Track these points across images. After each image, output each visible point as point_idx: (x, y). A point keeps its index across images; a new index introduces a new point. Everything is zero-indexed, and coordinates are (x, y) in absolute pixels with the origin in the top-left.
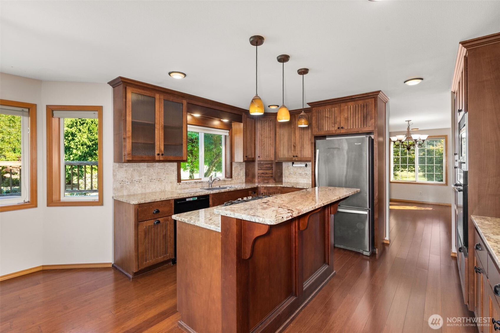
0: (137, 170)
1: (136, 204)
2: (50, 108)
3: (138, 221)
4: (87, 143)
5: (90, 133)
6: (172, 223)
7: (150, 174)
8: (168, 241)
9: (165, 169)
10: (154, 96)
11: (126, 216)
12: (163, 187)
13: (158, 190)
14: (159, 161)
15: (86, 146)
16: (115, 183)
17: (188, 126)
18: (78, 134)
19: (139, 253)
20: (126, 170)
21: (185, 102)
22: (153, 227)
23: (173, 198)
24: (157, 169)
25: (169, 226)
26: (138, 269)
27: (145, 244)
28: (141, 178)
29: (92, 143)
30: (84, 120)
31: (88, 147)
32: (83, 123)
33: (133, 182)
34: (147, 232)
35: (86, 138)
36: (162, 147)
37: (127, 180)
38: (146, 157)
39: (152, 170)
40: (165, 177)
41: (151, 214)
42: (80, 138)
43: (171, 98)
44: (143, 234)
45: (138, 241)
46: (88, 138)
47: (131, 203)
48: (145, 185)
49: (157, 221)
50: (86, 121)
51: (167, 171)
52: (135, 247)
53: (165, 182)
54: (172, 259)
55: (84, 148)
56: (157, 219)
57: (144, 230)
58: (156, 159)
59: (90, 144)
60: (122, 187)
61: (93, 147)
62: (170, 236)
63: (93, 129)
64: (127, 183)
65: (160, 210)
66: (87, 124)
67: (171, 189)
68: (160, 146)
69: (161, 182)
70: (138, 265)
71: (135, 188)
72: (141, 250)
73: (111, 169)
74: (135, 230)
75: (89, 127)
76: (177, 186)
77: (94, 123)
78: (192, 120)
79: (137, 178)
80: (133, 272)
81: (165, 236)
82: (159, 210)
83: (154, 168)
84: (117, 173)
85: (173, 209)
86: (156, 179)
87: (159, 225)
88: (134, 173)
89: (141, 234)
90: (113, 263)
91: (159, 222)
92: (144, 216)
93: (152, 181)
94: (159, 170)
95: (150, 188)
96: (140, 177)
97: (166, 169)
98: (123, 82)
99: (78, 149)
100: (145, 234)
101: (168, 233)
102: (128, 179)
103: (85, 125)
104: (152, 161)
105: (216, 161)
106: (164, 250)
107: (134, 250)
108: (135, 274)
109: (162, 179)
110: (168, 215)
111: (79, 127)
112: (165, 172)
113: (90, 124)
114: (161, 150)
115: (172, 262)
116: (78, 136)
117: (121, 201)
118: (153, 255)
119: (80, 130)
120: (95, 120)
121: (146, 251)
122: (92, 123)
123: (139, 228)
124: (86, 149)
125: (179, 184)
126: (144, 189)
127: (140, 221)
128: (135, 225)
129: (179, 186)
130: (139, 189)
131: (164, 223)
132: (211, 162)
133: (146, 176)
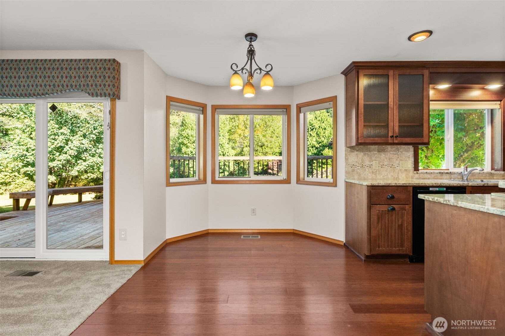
0: (367, 154)
1: (369, 185)
2: (299, 106)
3: (371, 204)
4: (316, 145)
5: (318, 137)
6: (410, 214)
7: (381, 159)
8: (404, 233)
9: (398, 155)
10: (387, 74)
11: (358, 197)
12: (396, 174)
13: (390, 177)
14: (393, 144)
15: (315, 148)
16: (347, 166)
17: (431, 102)
18: (309, 138)
19: (372, 236)
20: (357, 155)
21: (426, 73)
22: (387, 213)
23: (412, 185)
24: (389, 154)
25: (406, 217)
26: (371, 252)
27: (378, 229)
28: (372, 163)
29: (320, 145)
30: (313, 126)
31: (317, 148)
32: (313, 129)
33: (364, 166)
34: (380, 217)
35: (315, 141)
36: (396, 128)
37: (358, 165)
38: (378, 140)
39: (384, 155)
40: (399, 163)
41: (384, 199)
42: (310, 141)
43: (408, 71)
44: (376, 217)
45: (370, 225)
46: (317, 141)
47: (363, 184)
48: (376, 170)
49: (391, 208)
50: (315, 127)
51: (401, 157)
52: (368, 229)
53: (399, 169)
54: (409, 256)
55: (314, 149)
56: (392, 206)
57: (377, 215)
58: (389, 142)
59: (318, 146)
60: (353, 171)
61: (320, 148)
62: (407, 229)
63: (320, 133)
64: (357, 167)
65: (395, 196)
66: (316, 129)
67: (406, 177)
68: (394, 127)
69: (393, 169)
70: (371, 249)
71: (365, 173)
72: (374, 233)
73: (344, 152)
74: (367, 212)
75: (317, 132)
76: (414, 174)
77: (321, 127)
78: (435, 95)
79: (367, 163)
80: (365, 254)
81: (401, 227)
82: (393, 196)
83: (386, 153)
84: (349, 157)
85: (411, 198)
86: (388, 165)
87: (394, 212)
88: (364, 158)
89: (374, 218)
90: (345, 242)
91: (393, 209)
92: (377, 199)
93: (383, 166)
94: (391, 156)
95: (381, 174)
96: (370, 162)
97: (400, 155)
98: (355, 66)
99: (309, 150)
100: (378, 218)
101: (404, 224)
102: (359, 163)
103: (314, 130)
104: (385, 144)
105: (466, 155)
106: (400, 242)
107: (366, 232)
108: (367, 257)
109: (394, 166)
110: (404, 203)
111: (309, 132)
112: (398, 157)
113: (318, 129)
114: (395, 132)
115: (409, 259)
116: (309, 140)
117: (353, 182)
118: (387, 244)
119: (311, 135)
120: (322, 125)
121: (379, 237)
122: (320, 128)
123: (372, 210)
124: (315, 150)
125: (417, 172)
126: (374, 174)
127: (373, 203)
128: (368, 207)
129: (417, 176)
130: (370, 174)
131: (400, 211)
132: (458, 157)
133: (376, 161)
